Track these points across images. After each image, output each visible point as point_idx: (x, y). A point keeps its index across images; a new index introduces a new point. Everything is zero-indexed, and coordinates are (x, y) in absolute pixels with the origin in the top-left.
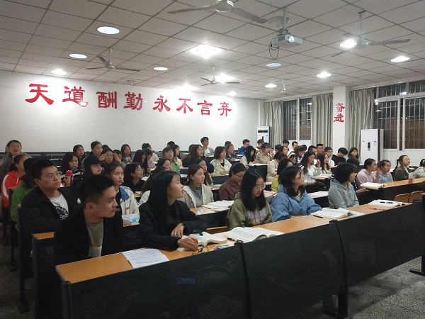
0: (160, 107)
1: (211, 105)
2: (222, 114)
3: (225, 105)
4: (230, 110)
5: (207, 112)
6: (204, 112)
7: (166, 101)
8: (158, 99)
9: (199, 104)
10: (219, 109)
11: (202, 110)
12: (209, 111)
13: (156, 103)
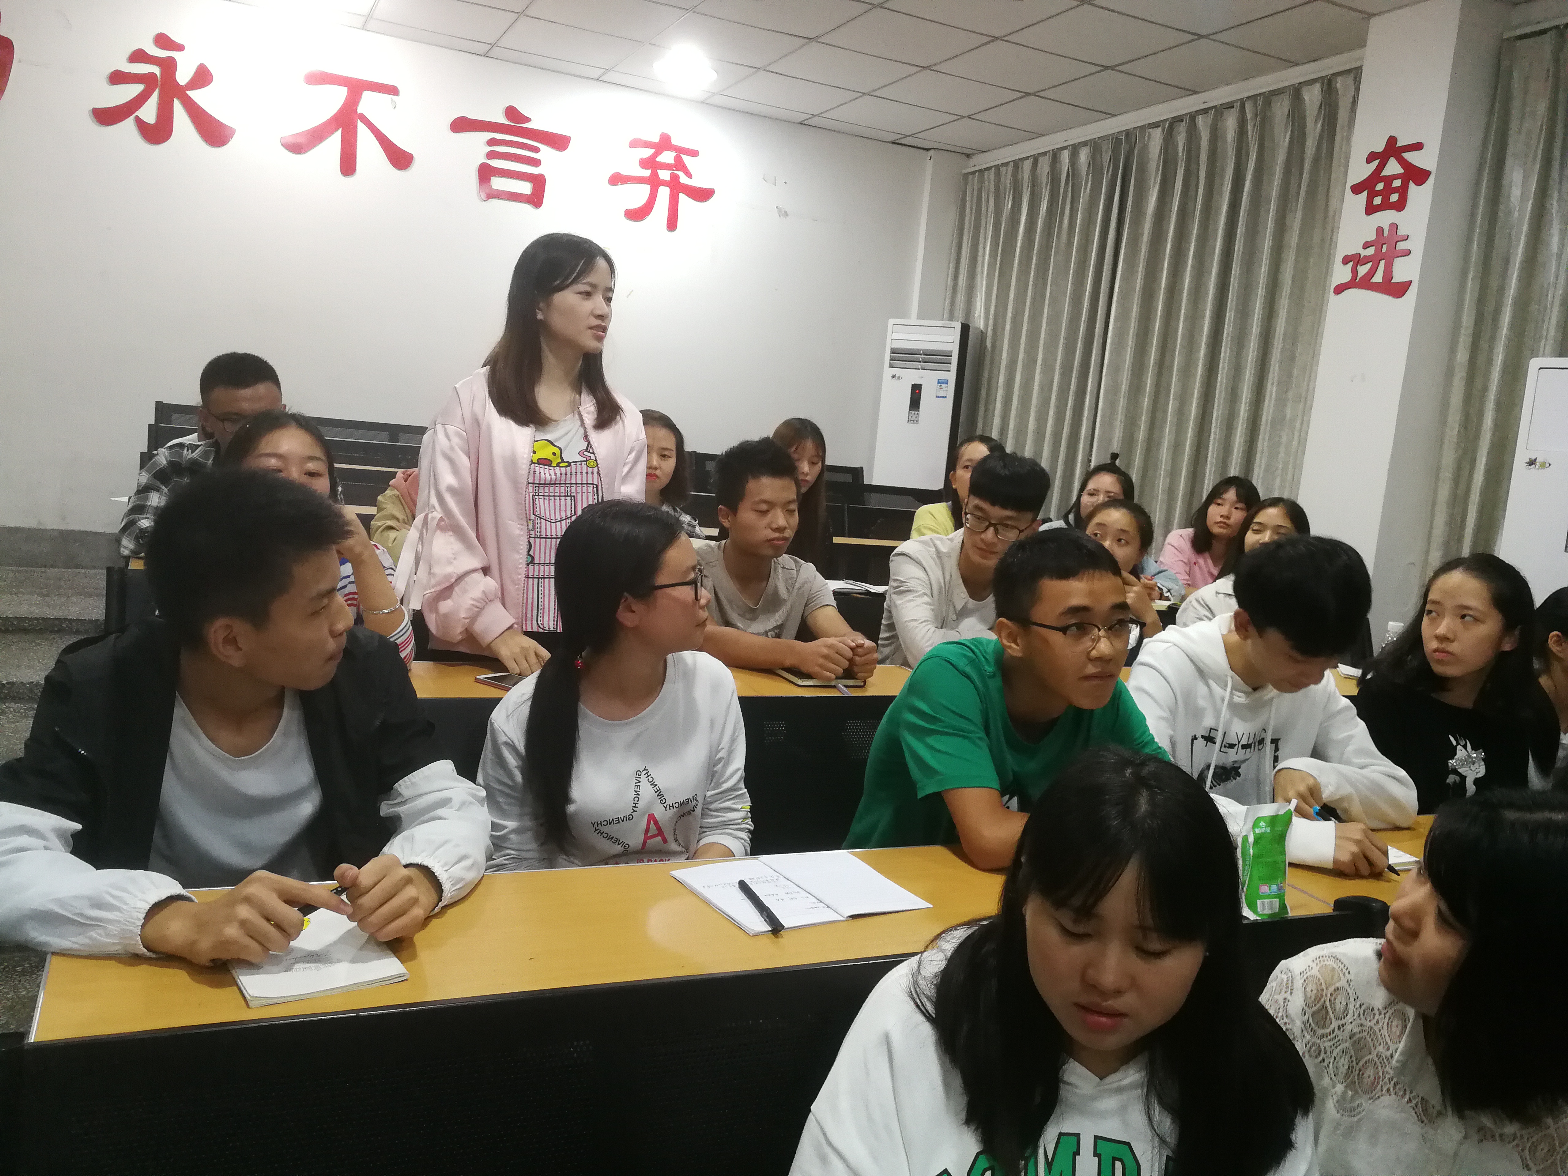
0: (149, 112)
1: (559, 142)
2: (637, 215)
3: (668, 157)
4: (703, 195)
5: (525, 188)
6: (498, 183)
7: (202, 77)
8: (139, 56)
9: (461, 125)
10: (617, 179)
11: (485, 173)
12: (539, 182)
13: (117, 78)
